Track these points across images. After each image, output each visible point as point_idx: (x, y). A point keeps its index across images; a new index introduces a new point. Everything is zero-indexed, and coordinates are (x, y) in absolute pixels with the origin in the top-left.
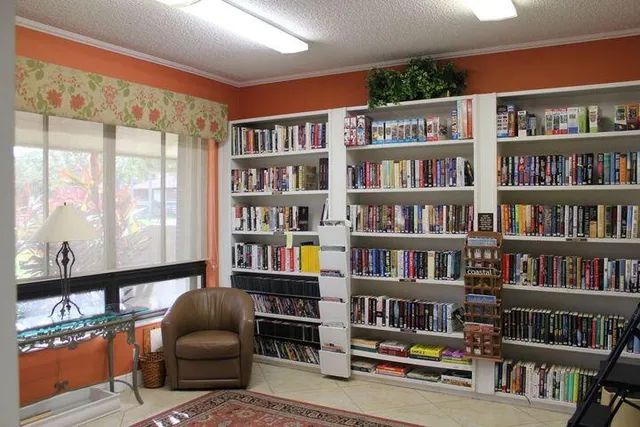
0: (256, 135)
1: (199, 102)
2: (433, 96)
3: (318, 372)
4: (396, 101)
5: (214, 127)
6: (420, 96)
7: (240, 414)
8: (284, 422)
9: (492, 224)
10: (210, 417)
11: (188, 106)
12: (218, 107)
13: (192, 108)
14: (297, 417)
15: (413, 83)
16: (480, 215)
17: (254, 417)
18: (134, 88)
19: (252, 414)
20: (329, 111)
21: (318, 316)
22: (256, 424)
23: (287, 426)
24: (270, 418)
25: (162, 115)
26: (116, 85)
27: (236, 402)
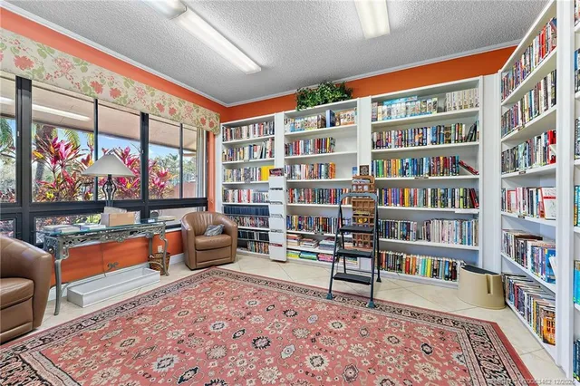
0: (231, 131)
1: (201, 109)
2: (334, 101)
3: (268, 258)
4: (312, 106)
5: (211, 125)
6: (326, 102)
7: (217, 284)
8: (244, 287)
9: (368, 172)
10: (198, 286)
11: (195, 110)
12: (214, 115)
13: (198, 111)
14: (253, 284)
15: (322, 95)
16: (361, 167)
17: (226, 285)
18: (158, 92)
19: (225, 283)
20: (274, 114)
21: (268, 226)
22: (226, 290)
23: (245, 290)
24: (235, 286)
25: (177, 113)
26: (145, 88)
27: (217, 276)
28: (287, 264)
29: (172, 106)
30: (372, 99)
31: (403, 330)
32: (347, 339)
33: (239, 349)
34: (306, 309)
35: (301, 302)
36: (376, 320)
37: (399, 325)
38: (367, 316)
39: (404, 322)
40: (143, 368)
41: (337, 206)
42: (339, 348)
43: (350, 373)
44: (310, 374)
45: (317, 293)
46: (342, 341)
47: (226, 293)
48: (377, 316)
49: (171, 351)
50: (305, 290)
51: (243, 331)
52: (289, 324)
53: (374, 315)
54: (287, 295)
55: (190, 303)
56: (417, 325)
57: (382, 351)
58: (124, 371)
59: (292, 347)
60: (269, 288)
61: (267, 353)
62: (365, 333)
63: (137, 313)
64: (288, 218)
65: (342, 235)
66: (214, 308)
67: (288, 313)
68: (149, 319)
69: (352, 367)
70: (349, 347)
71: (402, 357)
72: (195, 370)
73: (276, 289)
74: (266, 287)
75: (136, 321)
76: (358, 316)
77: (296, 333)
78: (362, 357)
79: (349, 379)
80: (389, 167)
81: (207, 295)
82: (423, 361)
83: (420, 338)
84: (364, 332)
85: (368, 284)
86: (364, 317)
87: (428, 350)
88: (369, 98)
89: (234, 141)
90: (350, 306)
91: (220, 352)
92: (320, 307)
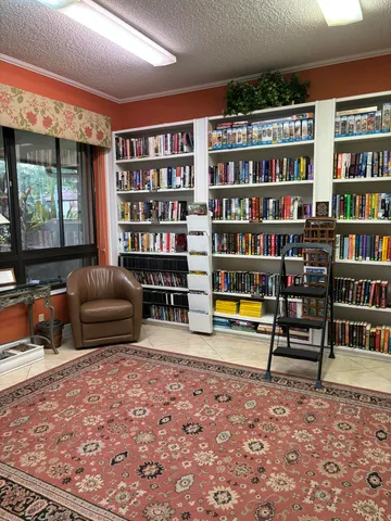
0: (131, 143)
1: (85, 113)
3: (187, 329)
5: (100, 135)
7: (125, 364)
8: (160, 368)
9: (328, 210)
10: (101, 367)
11: (77, 116)
12: (102, 119)
13: (80, 117)
14: (172, 364)
15: (264, 95)
16: (318, 204)
17: (137, 366)
18: (27, 95)
19: (135, 363)
20: (194, 121)
21: (186, 286)
22: (138, 371)
23: (162, 371)
24: (150, 366)
25: (54, 123)
26: (10, 92)
27: (122, 354)
28: (214, 338)
29: (47, 114)
30: (337, 104)
31: (358, 417)
32: (290, 425)
33: (168, 435)
34: (242, 394)
35: (235, 386)
36: (327, 406)
37: (353, 412)
38: (317, 402)
39: (359, 408)
40: (68, 452)
41: (280, 258)
42: (280, 434)
43: (292, 457)
44: (249, 458)
45: (254, 374)
46: (284, 427)
47: (139, 376)
48: (329, 401)
49: (93, 437)
50: (239, 371)
51: (170, 417)
52: (222, 410)
53: (325, 400)
54: (218, 378)
55: (98, 388)
56: (376, 411)
57: (329, 437)
58: (49, 455)
59: (228, 433)
60: (194, 369)
61: (201, 439)
62: (310, 420)
63: (38, 398)
64: (215, 275)
65: (285, 298)
66: (129, 392)
67: (221, 399)
68: (56, 405)
69: (295, 452)
70: (293, 434)
71: (352, 442)
72: (126, 454)
73: (202, 371)
74: (189, 368)
75: (42, 407)
76: (305, 401)
77: (232, 419)
78: (306, 443)
79: (290, 461)
80: (362, 205)
81: (117, 377)
82: (374, 447)
83: (376, 425)
84: (310, 418)
85: (315, 360)
86: (312, 403)
87: (383, 436)
88: (333, 102)
89: (136, 159)
90: (295, 390)
91: (147, 437)
92: (259, 392)
